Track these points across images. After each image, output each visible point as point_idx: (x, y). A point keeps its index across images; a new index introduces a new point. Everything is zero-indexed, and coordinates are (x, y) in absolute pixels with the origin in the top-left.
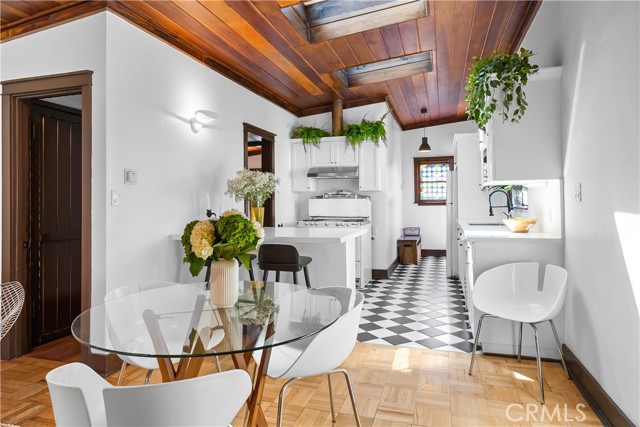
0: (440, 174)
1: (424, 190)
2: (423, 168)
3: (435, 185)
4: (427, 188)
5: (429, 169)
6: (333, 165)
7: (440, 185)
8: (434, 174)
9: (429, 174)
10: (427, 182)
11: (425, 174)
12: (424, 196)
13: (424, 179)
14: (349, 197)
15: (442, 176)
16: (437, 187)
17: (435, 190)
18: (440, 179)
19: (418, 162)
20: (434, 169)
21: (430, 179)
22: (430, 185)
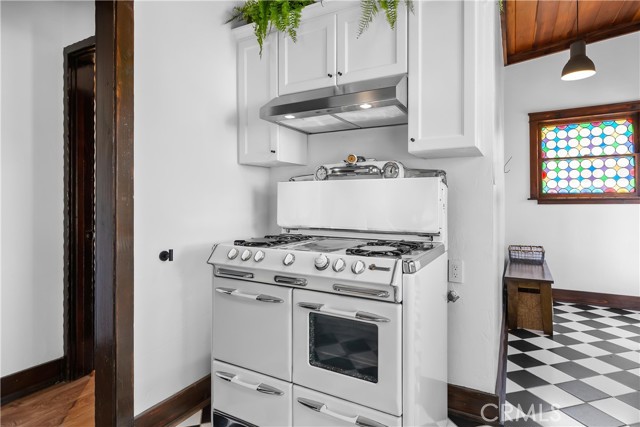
0: (586, 142)
1: (551, 175)
2: (548, 133)
3: (574, 164)
4: (558, 170)
5: (562, 134)
6: (333, 82)
7: (586, 163)
8: (573, 143)
9: (562, 144)
10: (557, 159)
11: (551, 145)
12: (549, 185)
13: (551, 154)
14: (381, 174)
15: (591, 146)
16: (581, 169)
17: (574, 174)
18: (586, 152)
19: (538, 121)
20: (573, 133)
21: (562, 154)
22: (563, 164)
